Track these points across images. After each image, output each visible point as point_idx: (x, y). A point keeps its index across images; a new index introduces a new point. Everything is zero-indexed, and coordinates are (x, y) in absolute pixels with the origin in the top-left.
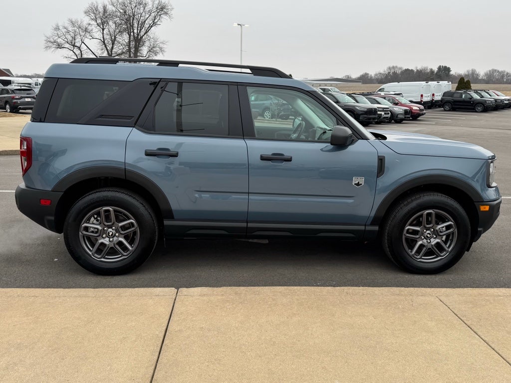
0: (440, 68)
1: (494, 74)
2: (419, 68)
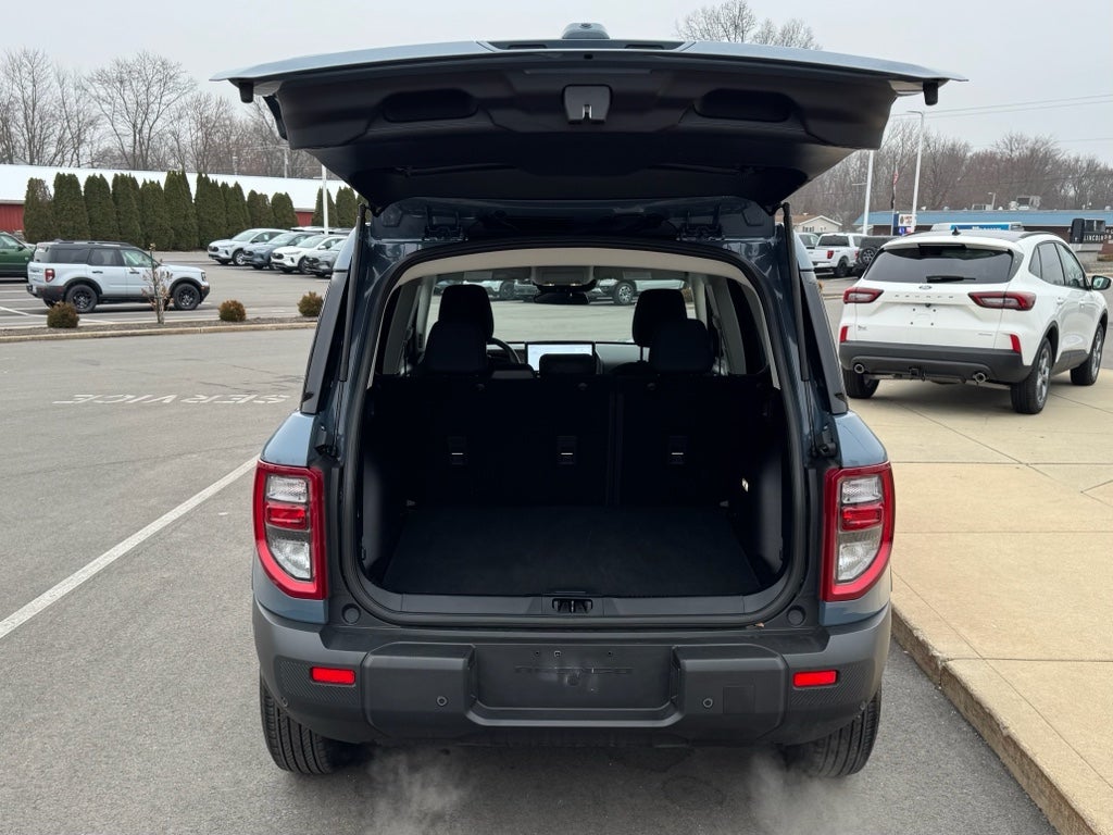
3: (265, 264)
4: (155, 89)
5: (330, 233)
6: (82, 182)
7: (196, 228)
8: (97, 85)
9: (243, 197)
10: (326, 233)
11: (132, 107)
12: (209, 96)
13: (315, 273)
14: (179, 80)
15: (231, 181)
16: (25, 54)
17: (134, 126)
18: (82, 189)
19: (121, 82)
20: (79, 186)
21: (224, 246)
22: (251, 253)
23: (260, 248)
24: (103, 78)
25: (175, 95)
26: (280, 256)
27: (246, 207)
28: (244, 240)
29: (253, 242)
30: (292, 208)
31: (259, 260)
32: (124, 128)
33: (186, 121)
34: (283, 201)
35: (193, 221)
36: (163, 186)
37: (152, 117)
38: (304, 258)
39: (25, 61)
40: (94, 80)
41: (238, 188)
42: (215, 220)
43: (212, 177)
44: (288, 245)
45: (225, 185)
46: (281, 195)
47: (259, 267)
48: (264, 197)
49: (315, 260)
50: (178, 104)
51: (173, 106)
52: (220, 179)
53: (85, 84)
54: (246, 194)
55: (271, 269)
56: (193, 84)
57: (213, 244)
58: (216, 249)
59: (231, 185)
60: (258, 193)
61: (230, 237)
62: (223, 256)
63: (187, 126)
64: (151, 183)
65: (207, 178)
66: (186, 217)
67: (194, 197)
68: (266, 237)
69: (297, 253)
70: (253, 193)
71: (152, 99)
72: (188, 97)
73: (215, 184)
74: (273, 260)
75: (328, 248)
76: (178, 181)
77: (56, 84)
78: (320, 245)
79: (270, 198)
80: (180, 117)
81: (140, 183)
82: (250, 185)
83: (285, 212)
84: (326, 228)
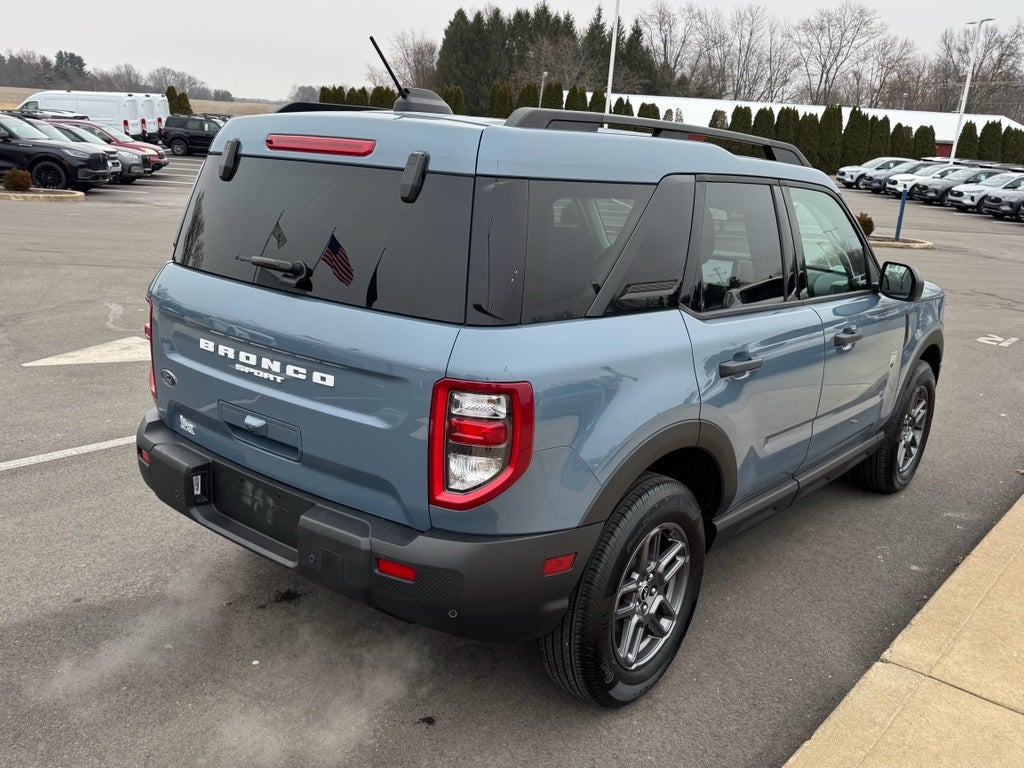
0: (60, 56)
1: (168, 78)
2: (16, 53)
3: (881, 189)
4: (849, 35)
5: (955, 163)
6: (754, 114)
7: (840, 155)
8: (801, 32)
9: (889, 129)
10: (951, 163)
11: (825, 51)
12: (896, 39)
13: (922, 199)
14: (873, 25)
15: (880, 114)
16: (750, 10)
17: (824, 66)
18: (753, 119)
19: (821, 29)
20: (750, 116)
21: (851, 171)
22: (871, 179)
23: (882, 174)
24: (807, 27)
25: (865, 39)
26: (895, 183)
27: (889, 139)
28: (870, 168)
29: (877, 169)
30: (934, 140)
31: (876, 185)
32: (815, 68)
33: (870, 61)
34: (927, 133)
35: (839, 149)
36: (819, 118)
37: (840, 59)
38: (916, 185)
39: (748, 15)
40: (799, 28)
41: (886, 120)
42: (858, 148)
43: (864, 111)
44: (907, 172)
45: (874, 118)
46: (926, 127)
47: (876, 191)
48: (909, 129)
49: (925, 187)
50: (866, 47)
51: (861, 49)
52: (870, 113)
53: (792, 31)
54: (892, 127)
55: (886, 193)
56: (883, 28)
57: (842, 170)
58: (843, 174)
59: (880, 118)
60: (904, 125)
61: (860, 164)
62: (848, 179)
63: (871, 66)
64: (811, 115)
65: (860, 112)
66: (833, 145)
67: (844, 128)
68: (892, 165)
69: (911, 180)
70: (899, 126)
71: (844, 44)
72: (877, 40)
73: (866, 117)
74: (888, 185)
75: (942, 177)
76: (833, 115)
77: (768, 33)
78: (936, 175)
79: (914, 131)
80: (865, 59)
81: (801, 116)
82: (897, 117)
83: (925, 143)
84: (952, 159)
